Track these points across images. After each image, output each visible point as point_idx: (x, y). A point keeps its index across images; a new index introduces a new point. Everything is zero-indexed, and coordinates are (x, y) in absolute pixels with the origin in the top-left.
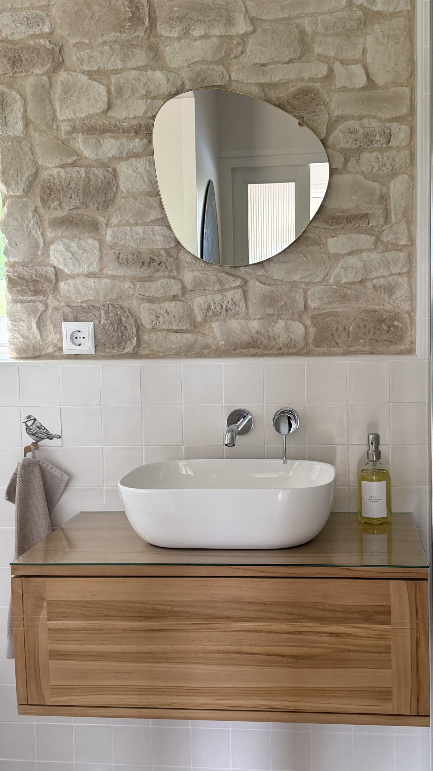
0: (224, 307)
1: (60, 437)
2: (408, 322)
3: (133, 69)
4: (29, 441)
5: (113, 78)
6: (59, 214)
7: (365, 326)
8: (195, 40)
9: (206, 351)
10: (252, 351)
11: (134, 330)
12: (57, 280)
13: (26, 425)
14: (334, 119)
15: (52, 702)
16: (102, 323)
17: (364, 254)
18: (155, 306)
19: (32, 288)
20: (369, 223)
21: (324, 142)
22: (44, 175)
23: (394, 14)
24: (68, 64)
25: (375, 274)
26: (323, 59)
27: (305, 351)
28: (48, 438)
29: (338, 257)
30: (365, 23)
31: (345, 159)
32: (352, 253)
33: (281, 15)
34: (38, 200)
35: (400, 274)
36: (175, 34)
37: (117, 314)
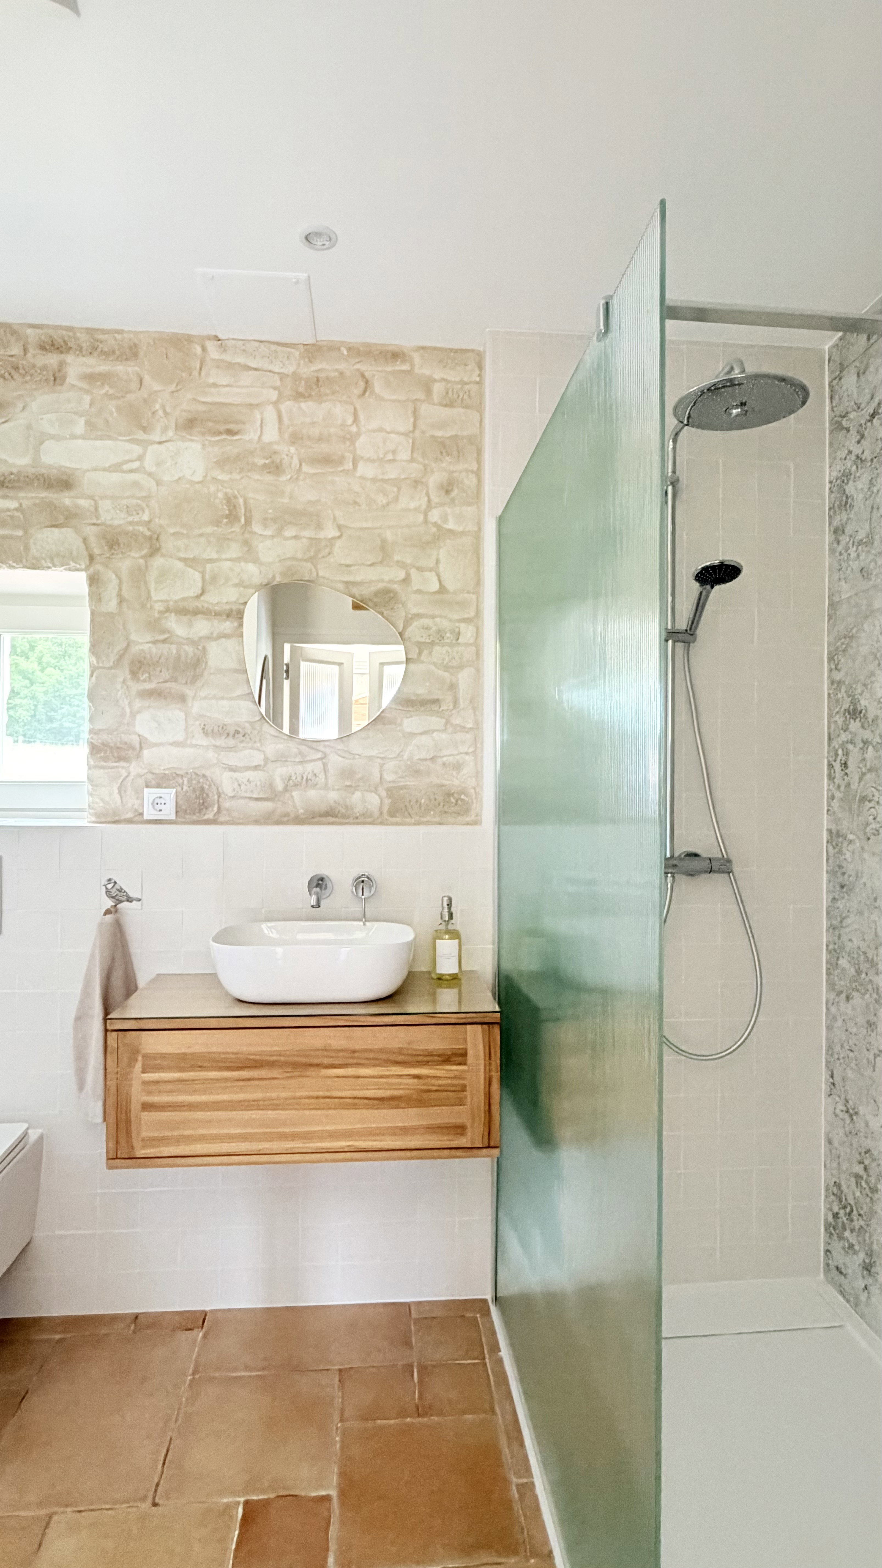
0: (305, 778)
1: (139, 900)
2: (474, 796)
3: (227, 560)
4: (110, 903)
5: (208, 566)
6: (148, 686)
7: (435, 799)
8: (287, 539)
9: (285, 819)
10: (331, 819)
11: (216, 797)
12: (141, 748)
13: (107, 888)
14: (410, 616)
15: (143, 1154)
16: (184, 790)
17: (435, 734)
18: (236, 775)
19: (116, 754)
20: (440, 707)
21: (401, 634)
22: (135, 649)
23: (463, 533)
24: (164, 550)
25: (445, 753)
26: (402, 565)
27: (379, 820)
28: (128, 901)
29: (412, 735)
30: (438, 539)
31: (419, 651)
32: (424, 733)
33: (365, 525)
34: (127, 672)
35: (466, 753)
36: (268, 532)
37: (199, 782)
